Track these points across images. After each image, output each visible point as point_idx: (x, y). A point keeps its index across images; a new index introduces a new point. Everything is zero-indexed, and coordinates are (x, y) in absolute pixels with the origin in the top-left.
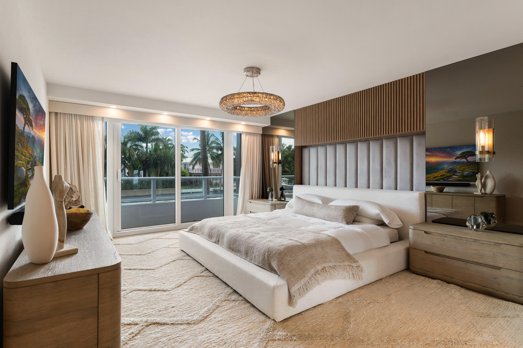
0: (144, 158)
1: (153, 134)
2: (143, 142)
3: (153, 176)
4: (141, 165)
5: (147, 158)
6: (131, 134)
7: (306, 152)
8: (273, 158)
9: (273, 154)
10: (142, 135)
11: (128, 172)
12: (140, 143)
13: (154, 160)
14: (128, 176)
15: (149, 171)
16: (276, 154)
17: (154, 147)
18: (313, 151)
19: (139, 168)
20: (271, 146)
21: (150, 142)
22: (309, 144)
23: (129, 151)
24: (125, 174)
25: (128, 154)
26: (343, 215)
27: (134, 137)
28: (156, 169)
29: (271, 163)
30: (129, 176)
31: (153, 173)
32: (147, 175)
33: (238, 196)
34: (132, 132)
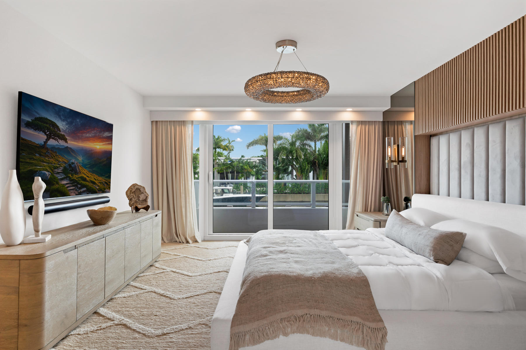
0: (312, 158)
1: (321, 131)
2: (311, 140)
3: (321, 179)
4: (308, 166)
5: (315, 158)
6: (299, 132)
7: (434, 141)
8: (389, 154)
9: (389, 149)
10: (310, 133)
11: (296, 175)
12: (308, 142)
13: (323, 162)
14: (295, 178)
15: (317, 174)
16: (395, 149)
17: (323, 146)
18: (443, 139)
19: (306, 170)
20: (386, 138)
21: (318, 140)
22: (441, 130)
23: (296, 151)
24: (293, 177)
25: (295, 155)
26: (432, 246)
27: (301, 135)
28: (325, 171)
29: (387, 161)
30: (297, 179)
31: (322, 176)
32: (315, 177)
33: (347, 206)
34: (300, 130)
